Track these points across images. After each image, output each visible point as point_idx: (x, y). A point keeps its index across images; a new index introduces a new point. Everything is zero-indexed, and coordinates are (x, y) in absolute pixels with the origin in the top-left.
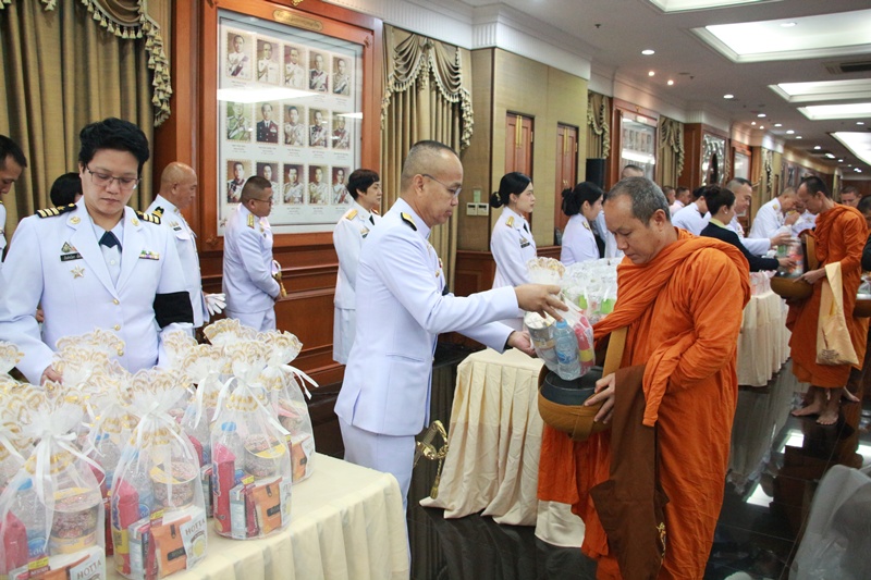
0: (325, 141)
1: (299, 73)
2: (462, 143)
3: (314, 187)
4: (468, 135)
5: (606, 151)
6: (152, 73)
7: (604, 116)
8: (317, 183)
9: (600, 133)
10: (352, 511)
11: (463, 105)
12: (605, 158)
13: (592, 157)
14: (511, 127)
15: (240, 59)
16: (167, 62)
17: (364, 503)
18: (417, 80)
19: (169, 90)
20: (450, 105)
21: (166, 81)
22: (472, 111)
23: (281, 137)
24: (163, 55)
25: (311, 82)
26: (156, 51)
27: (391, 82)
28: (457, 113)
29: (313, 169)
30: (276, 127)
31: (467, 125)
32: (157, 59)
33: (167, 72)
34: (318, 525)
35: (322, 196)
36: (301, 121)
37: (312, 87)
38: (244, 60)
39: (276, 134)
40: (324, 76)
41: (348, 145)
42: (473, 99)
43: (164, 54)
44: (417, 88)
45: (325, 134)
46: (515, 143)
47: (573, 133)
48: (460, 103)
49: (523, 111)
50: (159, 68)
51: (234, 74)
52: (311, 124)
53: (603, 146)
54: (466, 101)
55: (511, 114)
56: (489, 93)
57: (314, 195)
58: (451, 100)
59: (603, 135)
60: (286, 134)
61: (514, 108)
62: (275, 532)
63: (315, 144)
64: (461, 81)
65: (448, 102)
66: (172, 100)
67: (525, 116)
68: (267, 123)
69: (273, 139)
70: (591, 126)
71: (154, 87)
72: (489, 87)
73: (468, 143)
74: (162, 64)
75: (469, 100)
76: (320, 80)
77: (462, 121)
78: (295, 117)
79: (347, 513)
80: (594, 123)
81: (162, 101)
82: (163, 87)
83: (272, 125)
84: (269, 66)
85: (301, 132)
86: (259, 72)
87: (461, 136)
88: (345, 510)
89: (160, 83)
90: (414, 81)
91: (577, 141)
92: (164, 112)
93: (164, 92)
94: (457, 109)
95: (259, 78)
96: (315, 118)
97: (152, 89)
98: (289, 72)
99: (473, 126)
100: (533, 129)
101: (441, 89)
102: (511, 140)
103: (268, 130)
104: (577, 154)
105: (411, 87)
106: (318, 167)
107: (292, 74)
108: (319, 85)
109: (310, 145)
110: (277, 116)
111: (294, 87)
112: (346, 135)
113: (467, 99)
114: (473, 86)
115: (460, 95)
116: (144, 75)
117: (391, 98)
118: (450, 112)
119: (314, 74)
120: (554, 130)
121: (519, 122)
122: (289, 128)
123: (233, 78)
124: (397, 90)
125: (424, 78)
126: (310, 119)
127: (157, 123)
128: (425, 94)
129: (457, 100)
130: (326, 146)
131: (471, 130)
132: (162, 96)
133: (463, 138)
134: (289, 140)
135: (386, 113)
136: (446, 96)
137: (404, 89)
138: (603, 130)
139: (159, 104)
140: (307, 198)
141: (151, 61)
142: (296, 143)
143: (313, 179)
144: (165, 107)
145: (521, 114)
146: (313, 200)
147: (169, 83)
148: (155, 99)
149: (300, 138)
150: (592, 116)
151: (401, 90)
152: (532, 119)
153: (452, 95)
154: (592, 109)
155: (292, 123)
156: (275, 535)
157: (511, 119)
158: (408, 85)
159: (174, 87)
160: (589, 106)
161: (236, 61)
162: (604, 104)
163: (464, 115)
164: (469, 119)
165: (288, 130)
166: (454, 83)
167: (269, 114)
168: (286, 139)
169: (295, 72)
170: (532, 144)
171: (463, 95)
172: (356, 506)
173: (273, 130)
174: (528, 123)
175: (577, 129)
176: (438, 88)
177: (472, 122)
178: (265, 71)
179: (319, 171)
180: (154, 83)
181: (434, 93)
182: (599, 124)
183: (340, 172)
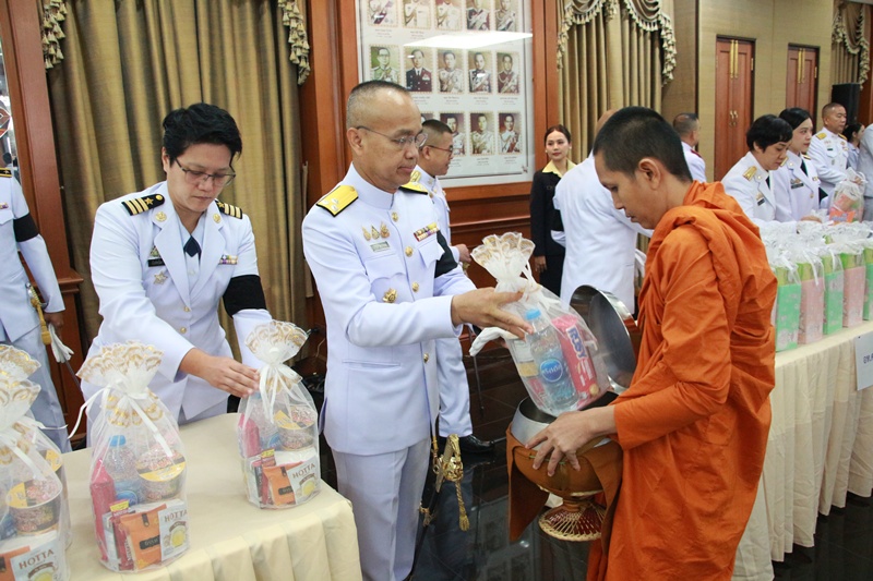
0: (489, 85)
1: (453, 13)
2: (664, 77)
3: (477, 136)
4: (670, 68)
5: (863, 73)
6: (288, 29)
7: (862, 31)
8: (480, 132)
9: (856, 52)
10: (268, 547)
11: (663, 33)
12: (862, 82)
13: (843, 81)
14: (724, 55)
15: (383, 6)
16: (302, 17)
17: (288, 538)
18: (604, 8)
19: (306, 46)
20: (649, 34)
21: (302, 37)
22: (674, 40)
23: (436, 85)
24: (296, 10)
25: (468, 22)
26: (289, 7)
27: (569, 15)
28: (657, 43)
29: (475, 118)
30: (429, 74)
31: (669, 56)
32: (291, 15)
33: (302, 27)
34: (213, 562)
35: (488, 146)
36: (459, 66)
37: (470, 27)
38: (389, 5)
39: (430, 82)
40: (484, 15)
41: (517, 87)
42: (676, 25)
43: (297, 8)
44: (604, 18)
45: (488, 79)
46: (729, 73)
47: (812, 56)
48: (660, 30)
49: (739, 35)
50: (293, 24)
51: (378, 21)
52: (470, 67)
53: (859, 68)
54: (666, 29)
55: (721, 39)
56: (694, 16)
57: (478, 145)
58: (648, 28)
59: (860, 53)
60: (441, 82)
61: (727, 31)
62: (151, 567)
63: (477, 90)
64: (660, 5)
65: (645, 32)
66: (310, 56)
67: (742, 40)
68: (418, 71)
69: (426, 87)
70: (843, 44)
71: (290, 44)
72: (694, 10)
73: (671, 76)
74: (297, 19)
75: (670, 26)
76: (480, 19)
77: (663, 52)
78: (451, 62)
79: (261, 549)
80: (848, 42)
81: (300, 58)
82: (299, 43)
83: (425, 72)
84: (417, 10)
85: (460, 78)
86: (406, 17)
87: (662, 69)
88: (258, 546)
89: (296, 40)
90: (599, 10)
91: (817, 64)
92: (305, 69)
93: (301, 48)
94: (657, 38)
95: (407, 23)
96: (476, 61)
97: (289, 46)
98: (442, 13)
99: (676, 57)
100: (753, 55)
101: (634, 17)
102: (723, 70)
103: (420, 78)
104: (817, 80)
105: (597, 18)
106: (482, 115)
107: (444, 16)
108: (478, 26)
109: (471, 91)
110: (429, 63)
111: (449, 30)
112: (514, 77)
113: (667, 25)
114: (675, 10)
115: (658, 22)
116: (282, 33)
117: (570, 32)
118: (649, 42)
119: (471, 14)
120: (784, 53)
121: (734, 48)
122: (445, 74)
123: (377, 26)
124: (578, 22)
125: (612, 6)
126: (470, 63)
127: (301, 80)
128: (615, 25)
129: (656, 28)
130: (490, 91)
131: (674, 61)
132: (299, 53)
133: (665, 71)
134: (445, 87)
135: (565, 48)
136: (641, 25)
137: (587, 20)
138: (861, 47)
139: (298, 61)
140: (469, 148)
141: (286, 17)
142: (454, 90)
143: (475, 127)
144: (303, 64)
145: (735, 39)
146: (477, 151)
147: (306, 38)
148: (293, 56)
149: (458, 84)
150: (843, 32)
151: (583, 22)
152: (752, 42)
153: (648, 22)
154: (844, 25)
155: (447, 69)
156: (155, 570)
157: (723, 46)
158: (593, 16)
159: (310, 42)
160: (840, 20)
161: (379, 7)
162: (863, 15)
163: (665, 45)
164: (671, 49)
165: (443, 77)
166: (651, 9)
167: (420, 61)
168: (442, 87)
169: (449, 13)
170: (753, 73)
171: (663, 22)
172: (276, 542)
173: (426, 78)
174: (748, 48)
175: (817, 50)
176: (631, 15)
177: (675, 52)
178: (413, 15)
179: (482, 119)
180: (290, 40)
181: (627, 22)
182: (855, 40)
183: (509, 118)
